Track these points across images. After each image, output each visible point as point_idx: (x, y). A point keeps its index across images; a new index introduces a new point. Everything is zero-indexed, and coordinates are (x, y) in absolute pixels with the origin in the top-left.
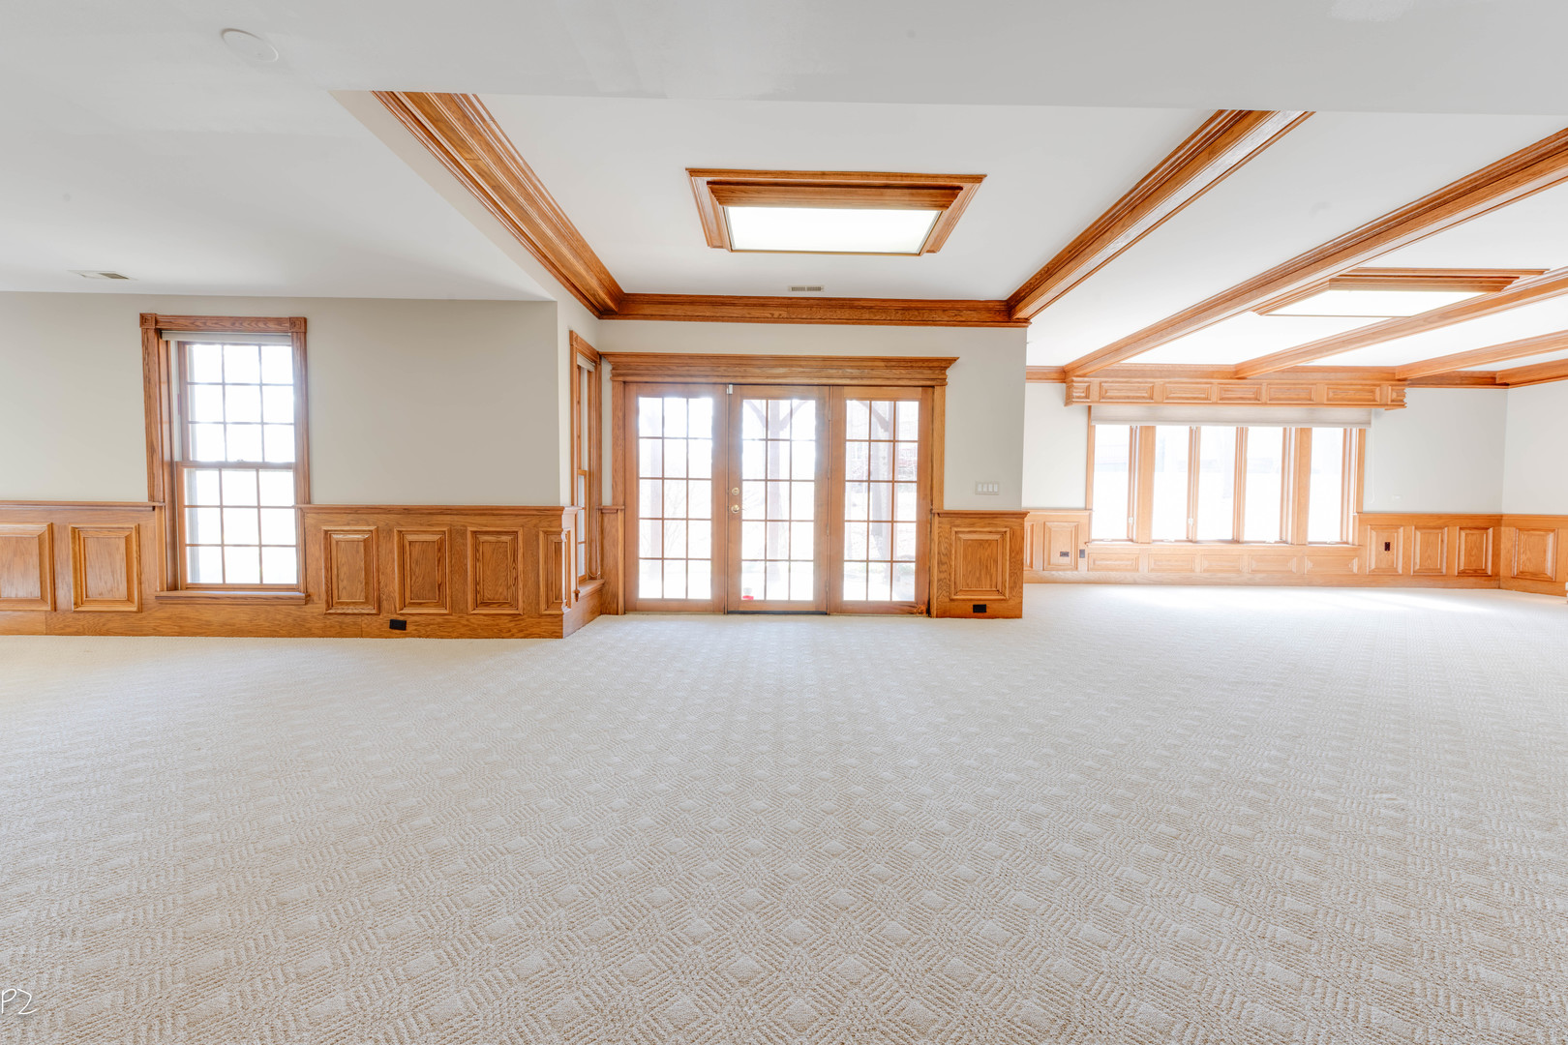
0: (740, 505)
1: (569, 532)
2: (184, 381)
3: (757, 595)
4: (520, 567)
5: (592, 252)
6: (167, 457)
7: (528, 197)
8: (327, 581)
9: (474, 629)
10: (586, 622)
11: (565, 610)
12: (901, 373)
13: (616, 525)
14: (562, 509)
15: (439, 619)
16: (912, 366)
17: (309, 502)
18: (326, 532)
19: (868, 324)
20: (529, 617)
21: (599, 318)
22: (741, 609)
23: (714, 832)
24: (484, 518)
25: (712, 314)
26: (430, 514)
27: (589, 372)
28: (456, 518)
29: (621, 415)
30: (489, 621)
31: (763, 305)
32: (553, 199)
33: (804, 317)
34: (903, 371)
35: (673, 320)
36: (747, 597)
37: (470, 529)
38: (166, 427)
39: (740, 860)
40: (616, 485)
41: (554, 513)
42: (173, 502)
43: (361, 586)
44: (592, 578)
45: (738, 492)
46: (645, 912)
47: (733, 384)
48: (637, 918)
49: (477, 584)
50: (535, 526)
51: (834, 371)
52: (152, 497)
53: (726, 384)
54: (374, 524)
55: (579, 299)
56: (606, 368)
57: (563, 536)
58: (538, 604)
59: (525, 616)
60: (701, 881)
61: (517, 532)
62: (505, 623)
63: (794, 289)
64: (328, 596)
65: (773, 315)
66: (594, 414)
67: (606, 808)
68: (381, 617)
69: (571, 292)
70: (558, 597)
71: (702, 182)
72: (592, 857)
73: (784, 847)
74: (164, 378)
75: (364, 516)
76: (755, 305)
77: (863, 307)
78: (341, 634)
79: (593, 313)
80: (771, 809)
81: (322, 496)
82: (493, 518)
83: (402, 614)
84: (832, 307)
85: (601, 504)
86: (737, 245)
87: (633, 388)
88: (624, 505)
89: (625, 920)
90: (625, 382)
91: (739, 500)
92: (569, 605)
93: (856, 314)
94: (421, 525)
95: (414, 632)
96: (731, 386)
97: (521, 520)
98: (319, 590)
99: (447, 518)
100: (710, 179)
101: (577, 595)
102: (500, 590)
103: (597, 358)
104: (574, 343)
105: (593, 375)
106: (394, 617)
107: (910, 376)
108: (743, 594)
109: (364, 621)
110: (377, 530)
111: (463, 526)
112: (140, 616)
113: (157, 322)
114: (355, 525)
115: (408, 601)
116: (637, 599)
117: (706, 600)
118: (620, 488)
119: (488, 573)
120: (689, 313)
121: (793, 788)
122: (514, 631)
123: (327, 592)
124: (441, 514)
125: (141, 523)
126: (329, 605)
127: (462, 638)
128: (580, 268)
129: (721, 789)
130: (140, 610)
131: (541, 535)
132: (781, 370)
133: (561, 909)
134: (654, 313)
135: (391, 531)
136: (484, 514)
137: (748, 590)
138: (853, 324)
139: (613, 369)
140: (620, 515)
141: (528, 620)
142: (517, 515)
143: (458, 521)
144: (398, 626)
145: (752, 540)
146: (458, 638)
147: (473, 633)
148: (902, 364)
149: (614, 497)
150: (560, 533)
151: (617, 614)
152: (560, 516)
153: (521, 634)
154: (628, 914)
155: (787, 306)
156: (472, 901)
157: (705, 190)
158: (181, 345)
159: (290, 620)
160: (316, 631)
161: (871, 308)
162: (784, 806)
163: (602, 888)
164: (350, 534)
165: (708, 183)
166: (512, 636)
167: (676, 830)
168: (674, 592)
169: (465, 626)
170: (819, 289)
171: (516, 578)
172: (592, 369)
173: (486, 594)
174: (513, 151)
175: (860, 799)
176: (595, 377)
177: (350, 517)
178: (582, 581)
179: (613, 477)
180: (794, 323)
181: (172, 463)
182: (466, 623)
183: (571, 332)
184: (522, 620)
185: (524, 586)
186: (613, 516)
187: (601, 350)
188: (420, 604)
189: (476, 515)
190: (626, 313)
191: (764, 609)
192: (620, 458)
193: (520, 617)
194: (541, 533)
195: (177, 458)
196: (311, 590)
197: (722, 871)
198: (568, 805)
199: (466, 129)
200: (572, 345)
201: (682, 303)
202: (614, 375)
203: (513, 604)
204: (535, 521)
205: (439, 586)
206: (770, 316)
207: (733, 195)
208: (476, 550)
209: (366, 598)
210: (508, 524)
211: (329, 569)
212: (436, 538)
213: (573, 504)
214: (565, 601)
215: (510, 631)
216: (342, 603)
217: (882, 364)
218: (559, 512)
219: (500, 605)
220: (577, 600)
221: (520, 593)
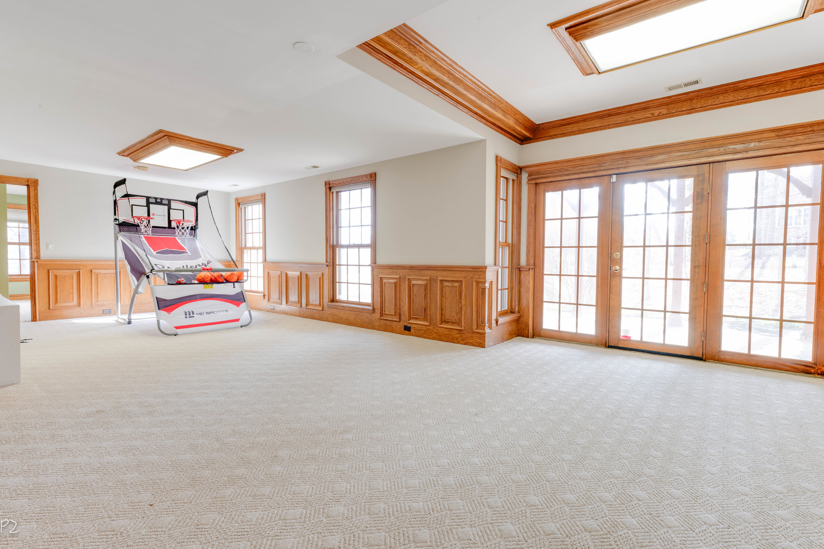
0: (621, 266)
1: (491, 282)
2: (338, 210)
3: (635, 336)
4: (463, 302)
5: (507, 103)
6: (332, 243)
7: (456, 80)
8: (381, 302)
9: (440, 336)
10: (504, 340)
11: (487, 330)
12: (798, 140)
13: (528, 279)
14: (486, 267)
15: (424, 328)
16: (813, 131)
17: (375, 263)
18: (381, 278)
19: (757, 100)
20: (467, 332)
21: (521, 144)
22: (620, 345)
23: (486, 506)
24: (446, 272)
25: (601, 125)
26: (421, 269)
27: (513, 180)
28: (433, 272)
29: (533, 205)
30: (447, 332)
31: (644, 109)
32: (473, 76)
33: (684, 109)
34: (800, 137)
35: (570, 135)
36: (626, 337)
37: (439, 278)
38: (331, 230)
39: (490, 537)
40: (529, 252)
41: (480, 270)
42: (333, 263)
43: (393, 306)
44: (512, 312)
45: (619, 256)
46: (407, 542)
47: (616, 174)
48: (400, 544)
49: (442, 310)
50: (472, 278)
51: (715, 150)
52: (327, 261)
53: (610, 175)
54: (399, 274)
55: (504, 135)
56: (525, 176)
57: (487, 285)
58: (472, 325)
59: (465, 332)
60: (454, 538)
61: (462, 281)
62: (455, 333)
63: (670, 89)
64: (381, 310)
65: (653, 114)
66: (515, 207)
67: (434, 463)
68: (401, 323)
69: (498, 131)
70: (483, 322)
71: (562, 29)
72: (405, 491)
73: (529, 541)
74: (331, 209)
75: (395, 271)
76: (637, 110)
77: (750, 87)
78: (385, 330)
79: (516, 142)
80: (540, 507)
81: (380, 261)
82: (449, 272)
83: (409, 323)
84: (714, 94)
85: (519, 265)
86: (602, 68)
87: (542, 187)
88: (534, 265)
89: (393, 541)
90: (536, 184)
91: (620, 262)
92: (490, 327)
93: (744, 94)
94: (418, 275)
95: (414, 333)
96: (614, 177)
97: (464, 274)
98: (378, 306)
99: (429, 272)
100: (567, 25)
101: (497, 322)
102: (453, 315)
103: (518, 170)
104: (499, 163)
105: (516, 182)
106: (406, 324)
107: (810, 141)
108: (622, 334)
109: (394, 324)
110: (400, 277)
111: (436, 277)
112: (323, 312)
113: (329, 184)
114: (391, 275)
115: (412, 316)
116: (541, 328)
117: (591, 335)
118: (532, 254)
119: (448, 304)
120: (582, 128)
121: (569, 497)
122: (460, 339)
123: (381, 308)
124: (426, 269)
125: (324, 272)
126: (382, 315)
127: (434, 340)
128: (499, 115)
129: (513, 477)
130: (323, 310)
131: (474, 284)
132: (660, 157)
133: (367, 516)
134: (556, 133)
135: (405, 278)
136: (446, 270)
137: (626, 331)
138: (738, 104)
139: (529, 176)
140: (531, 272)
141: (467, 334)
142: (462, 271)
143: (434, 273)
144: (407, 329)
145: (629, 293)
146: (432, 339)
147: (440, 338)
148: (800, 130)
149: (528, 260)
150: (484, 283)
151: (528, 337)
152: (485, 272)
153: (463, 342)
154: (397, 538)
155: (667, 104)
156: (335, 490)
157: (565, 34)
158: (337, 192)
159: (367, 320)
160: (376, 327)
161: (760, 85)
162: (552, 509)
163: (396, 513)
164: (390, 281)
165: (566, 29)
166: (458, 343)
167: (463, 494)
168: (568, 327)
169: (436, 333)
170: (697, 82)
171: (461, 309)
172: (515, 178)
173: (446, 316)
174: (442, 55)
175: (625, 531)
176: (518, 183)
177: (390, 271)
178: (503, 314)
179: (527, 247)
180: (673, 116)
181: (333, 245)
182: (437, 331)
183: (497, 157)
184: (464, 333)
185: (465, 314)
186: (526, 273)
187: (521, 165)
188: (417, 318)
189: (442, 270)
190: (538, 137)
191: (640, 348)
192: (532, 234)
193: (463, 332)
194: (474, 282)
195: (335, 244)
196: (375, 307)
197: (472, 537)
198: (417, 453)
199: (411, 52)
200: (497, 165)
201: (577, 122)
202: (529, 180)
203: (459, 323)
204: (471, 275)
205: (425, 309)
206: (650, 115)
207: (587, 30)
208: (442, 290)
209: (395, 313)
210: (458, 276)
211: (381, 297)
212: (424, 282)
213: (495, 265)
214: (487, 325)
215: (457, 339)
216: (386, 314)
217: (773, 134)
218: (484, 270)
219: (453, 323)
220: (497, 325)
221: (463, 318)
